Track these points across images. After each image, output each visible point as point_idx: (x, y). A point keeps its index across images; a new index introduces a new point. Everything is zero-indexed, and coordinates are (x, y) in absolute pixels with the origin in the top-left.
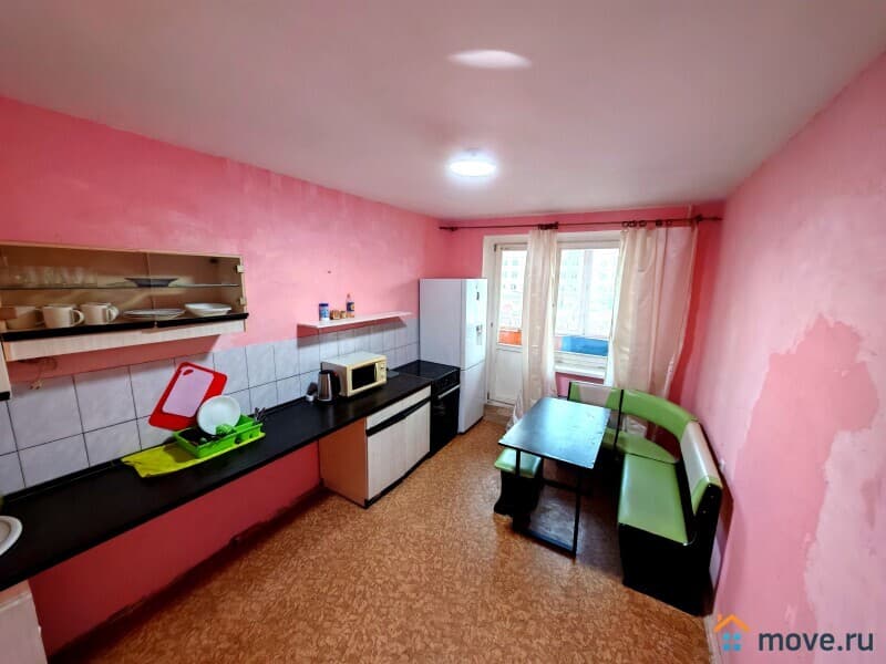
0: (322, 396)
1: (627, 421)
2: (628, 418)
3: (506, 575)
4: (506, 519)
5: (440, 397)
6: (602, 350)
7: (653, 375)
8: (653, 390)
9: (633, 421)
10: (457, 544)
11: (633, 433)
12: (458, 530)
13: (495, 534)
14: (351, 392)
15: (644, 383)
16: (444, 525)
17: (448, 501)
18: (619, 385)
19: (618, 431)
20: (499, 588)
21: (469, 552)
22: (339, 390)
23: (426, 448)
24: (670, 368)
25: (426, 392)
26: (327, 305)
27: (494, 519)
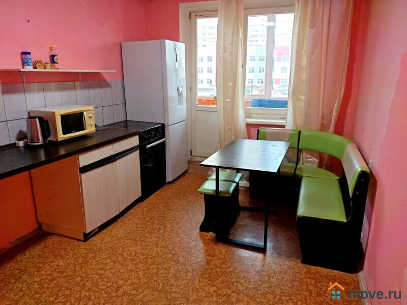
0: (32, 140)
1: (304, 156)
2: (304, 154)
3: (212, 269)
4: (211, 234)
5: (148, 146)
6: (283, 104)
7: (322, 117)
8: (323, 128)
9: (308, 156)
10: (170, 255)
11: (308, 165)
12: (170, 246)
13: (202, 245)
14: (61, 136)
15: (316, 124)
16: (157, 245)
17: (160, 229)
18: (297, 128)
19: (297, 165)
20: (206, 278)
21: (180, 259)
22: (49, 135)
23: (139, 194)
24: (335, 110)
25: (135, 141)
26: (29, 53)
27: (200, 236)
